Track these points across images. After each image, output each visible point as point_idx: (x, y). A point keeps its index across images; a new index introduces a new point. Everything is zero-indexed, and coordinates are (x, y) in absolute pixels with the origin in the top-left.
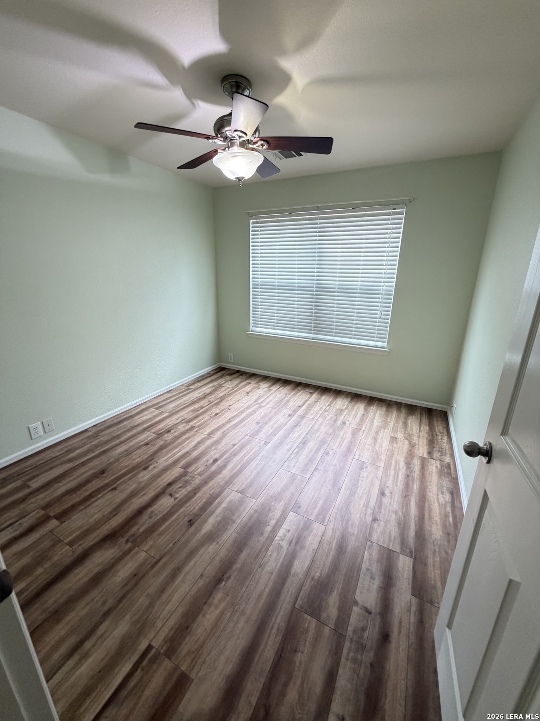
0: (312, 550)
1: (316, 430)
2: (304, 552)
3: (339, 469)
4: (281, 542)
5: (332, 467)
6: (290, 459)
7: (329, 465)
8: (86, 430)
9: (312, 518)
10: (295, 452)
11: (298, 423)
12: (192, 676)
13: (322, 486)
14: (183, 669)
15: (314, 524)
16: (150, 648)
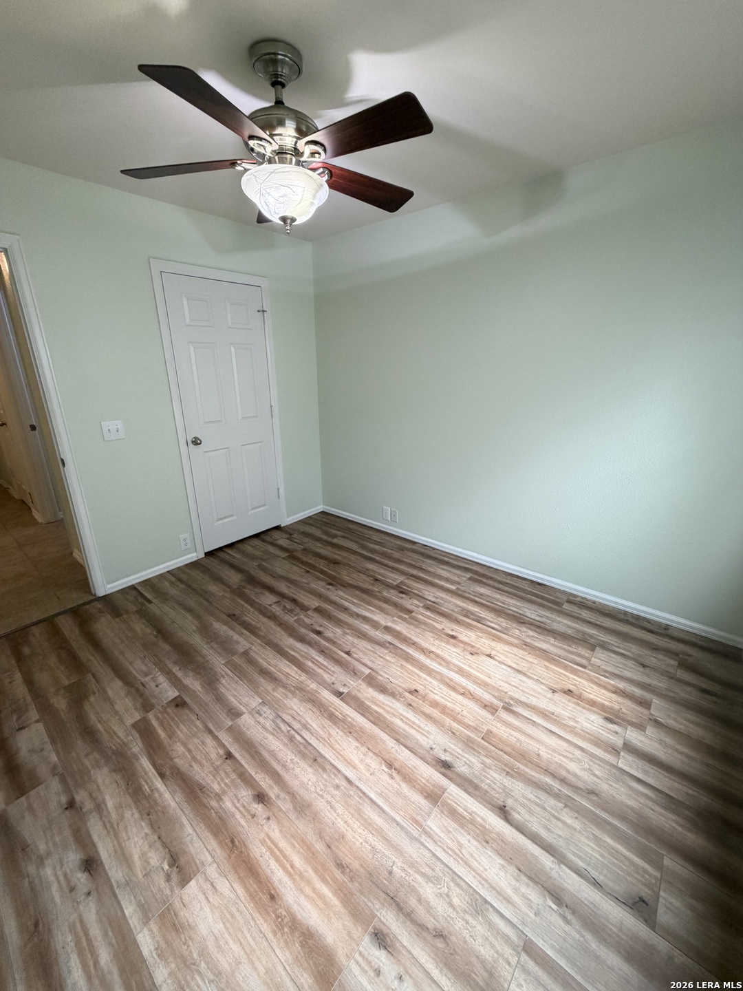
0: (118, 701)
1: (359, 811)
2: (122, 694)
3: (205, 801)
4: (151, 676)
5: (216, 787)
6: (279, 721)
7: (226, 784)
8: (414, 543)
9: (150, 716)
10: (293, 732)
11: (399, 772)
12: (117, 620)
13: (189, 751)
14: (125, 616)
15: (141, 714)
16: (150, 602)
